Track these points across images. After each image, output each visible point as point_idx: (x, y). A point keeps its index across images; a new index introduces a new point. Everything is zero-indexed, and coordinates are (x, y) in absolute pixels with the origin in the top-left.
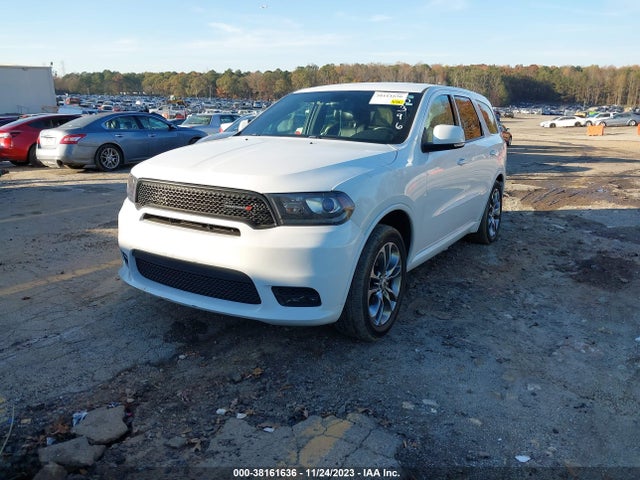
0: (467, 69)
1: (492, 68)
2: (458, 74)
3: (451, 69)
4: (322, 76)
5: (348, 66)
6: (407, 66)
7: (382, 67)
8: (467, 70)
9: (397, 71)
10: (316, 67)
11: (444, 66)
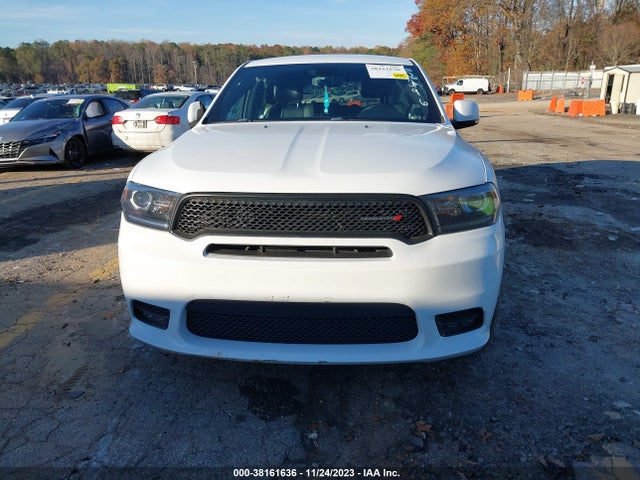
0: (217, 48)
1: (240, 47)
2: (209, 53)
3: (200, 49)
4: (56, 54)
5: (85, 43)
6: (153, 44)
7: (126, 44)
8: (215, 49)
9: (144, 50)
10: (45, 44)
11: (192, 44)
